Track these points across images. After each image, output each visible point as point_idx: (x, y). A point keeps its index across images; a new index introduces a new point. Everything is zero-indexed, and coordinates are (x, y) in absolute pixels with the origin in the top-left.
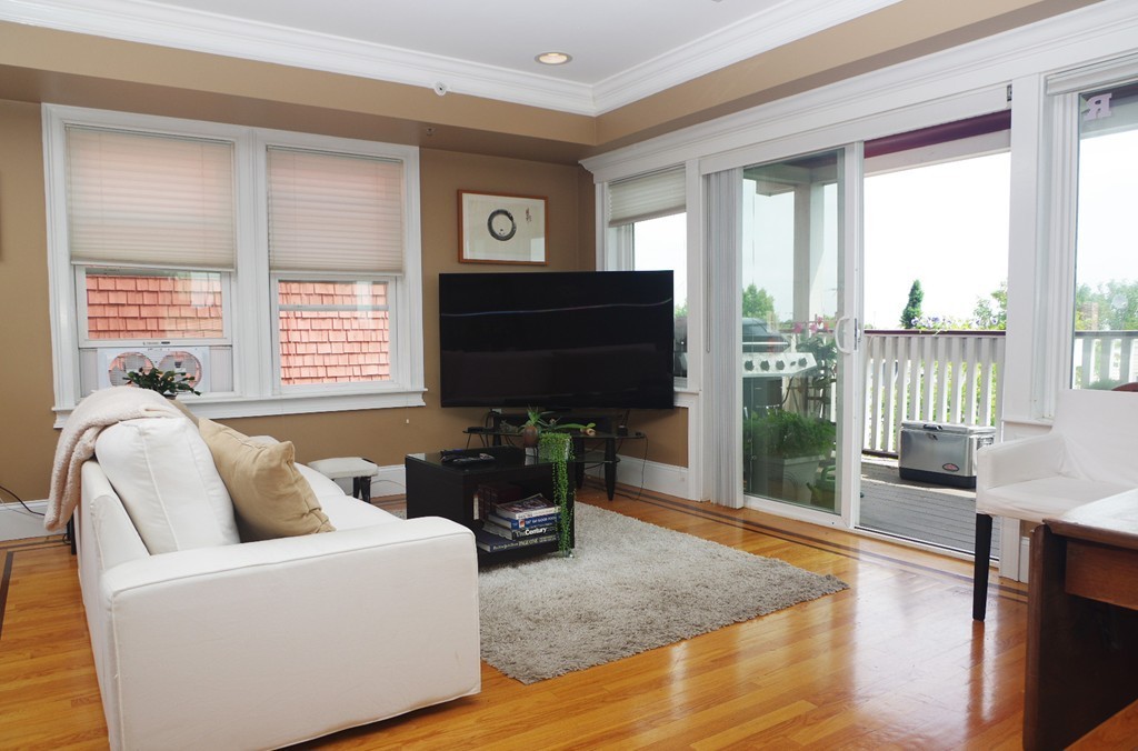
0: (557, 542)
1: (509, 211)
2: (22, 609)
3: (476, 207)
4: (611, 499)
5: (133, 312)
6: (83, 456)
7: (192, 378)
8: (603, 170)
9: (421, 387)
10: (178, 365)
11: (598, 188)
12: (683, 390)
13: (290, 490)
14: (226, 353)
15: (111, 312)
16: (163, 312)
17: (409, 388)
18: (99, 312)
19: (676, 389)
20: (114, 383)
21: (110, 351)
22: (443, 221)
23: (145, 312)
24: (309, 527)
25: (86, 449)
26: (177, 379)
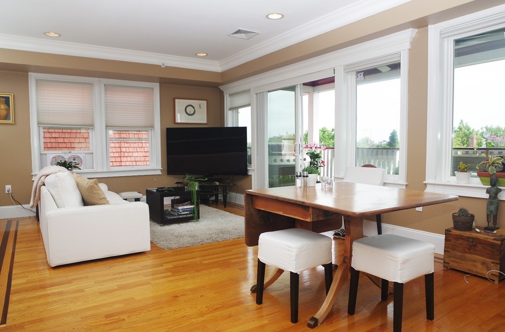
0: (193, 217)
1: (193, 105)
2: (22, 234)
3: (180, 104)
4: (225, 207)
5: (62, 140)
6: (41, 184)
7: (78, 164)
8: (227, 90)
9: (160, 167)
10: (74, 160)
11: (225, 96)
12: (250, 169)
13: (97, 192)
14: (91, 156)
15: (53, 140)
16: (73, 140)
17: (156, 168)
18: (48, 140)
19: (248, 168)
20: (52, 165)
21: (51, 154)
22: (168, 109)
23: (66, 140)
24: (102, 203)
25: (42, 182)
26: (73, 164)
